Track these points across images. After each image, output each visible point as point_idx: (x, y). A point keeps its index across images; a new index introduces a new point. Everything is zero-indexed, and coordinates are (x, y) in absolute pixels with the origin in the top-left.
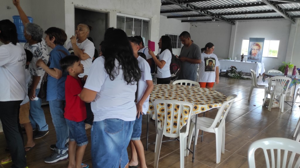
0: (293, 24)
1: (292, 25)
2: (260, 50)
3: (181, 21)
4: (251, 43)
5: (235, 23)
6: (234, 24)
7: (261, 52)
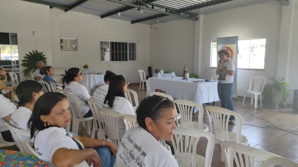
0: (285, 5)
1: (284, 8)
2: (233, 58)
3: (130, 22)
4: (219, 46)
5: (198, 17)
6: (197, 19)
7: (235, 61)
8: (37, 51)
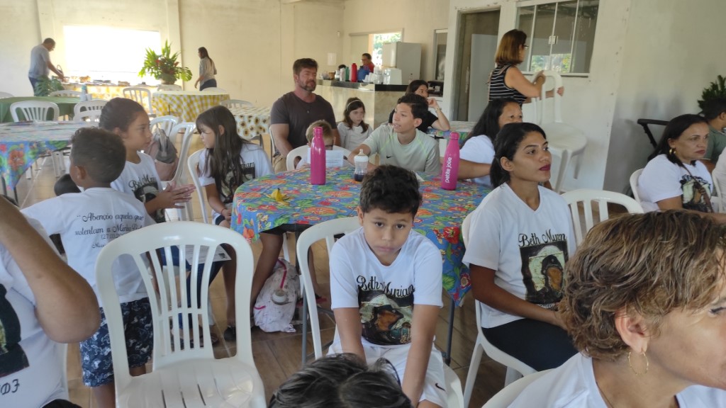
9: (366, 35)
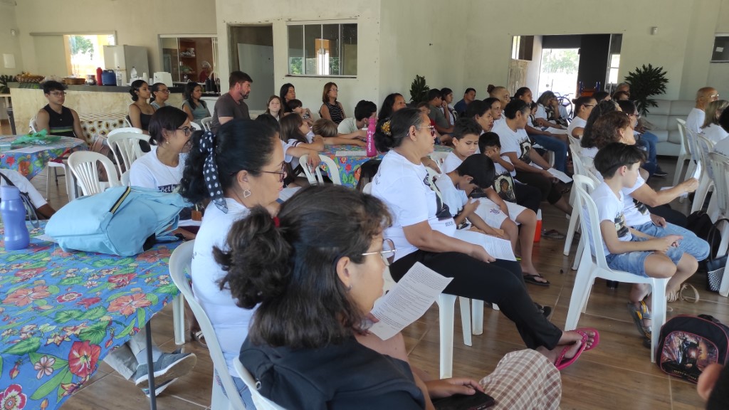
8: (650, 66)
9: (60, 35)
